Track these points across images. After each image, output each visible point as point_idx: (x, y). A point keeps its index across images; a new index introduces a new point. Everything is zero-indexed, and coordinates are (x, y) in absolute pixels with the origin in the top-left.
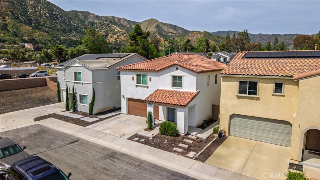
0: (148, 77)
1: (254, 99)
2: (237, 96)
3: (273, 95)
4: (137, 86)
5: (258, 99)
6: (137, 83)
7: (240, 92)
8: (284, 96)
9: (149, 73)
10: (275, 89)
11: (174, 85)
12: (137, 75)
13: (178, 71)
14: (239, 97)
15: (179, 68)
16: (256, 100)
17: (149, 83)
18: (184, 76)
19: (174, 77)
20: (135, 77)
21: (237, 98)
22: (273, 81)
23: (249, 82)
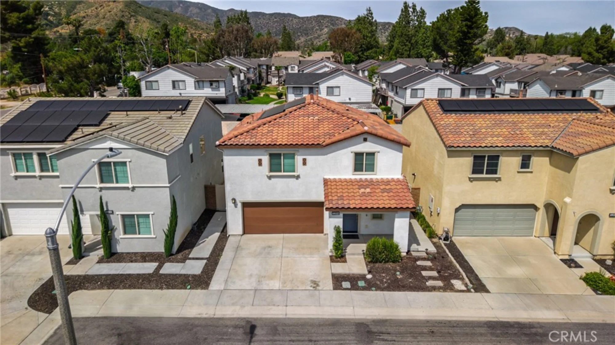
0: (299, 159)
1: (495, 180)
2: (470, 178)
3: (518, 172)
4: (270, 178)
5: (499, 179)
6: (271, 171)
7: (474, 172)
8: (531, 172)
9: (302, 151)
10: (522, 163)
11: (358, 168)
12: (271, 155)
13: (367, 144)
14: (471, 180)
15: (369, 138)
16: (497, 181)
17: (300, 169)
18: (379, 152)
19: (358, 156)
20: (266, 159)
21: (470, 180)
22: (520, 153)
23: (488, 156)
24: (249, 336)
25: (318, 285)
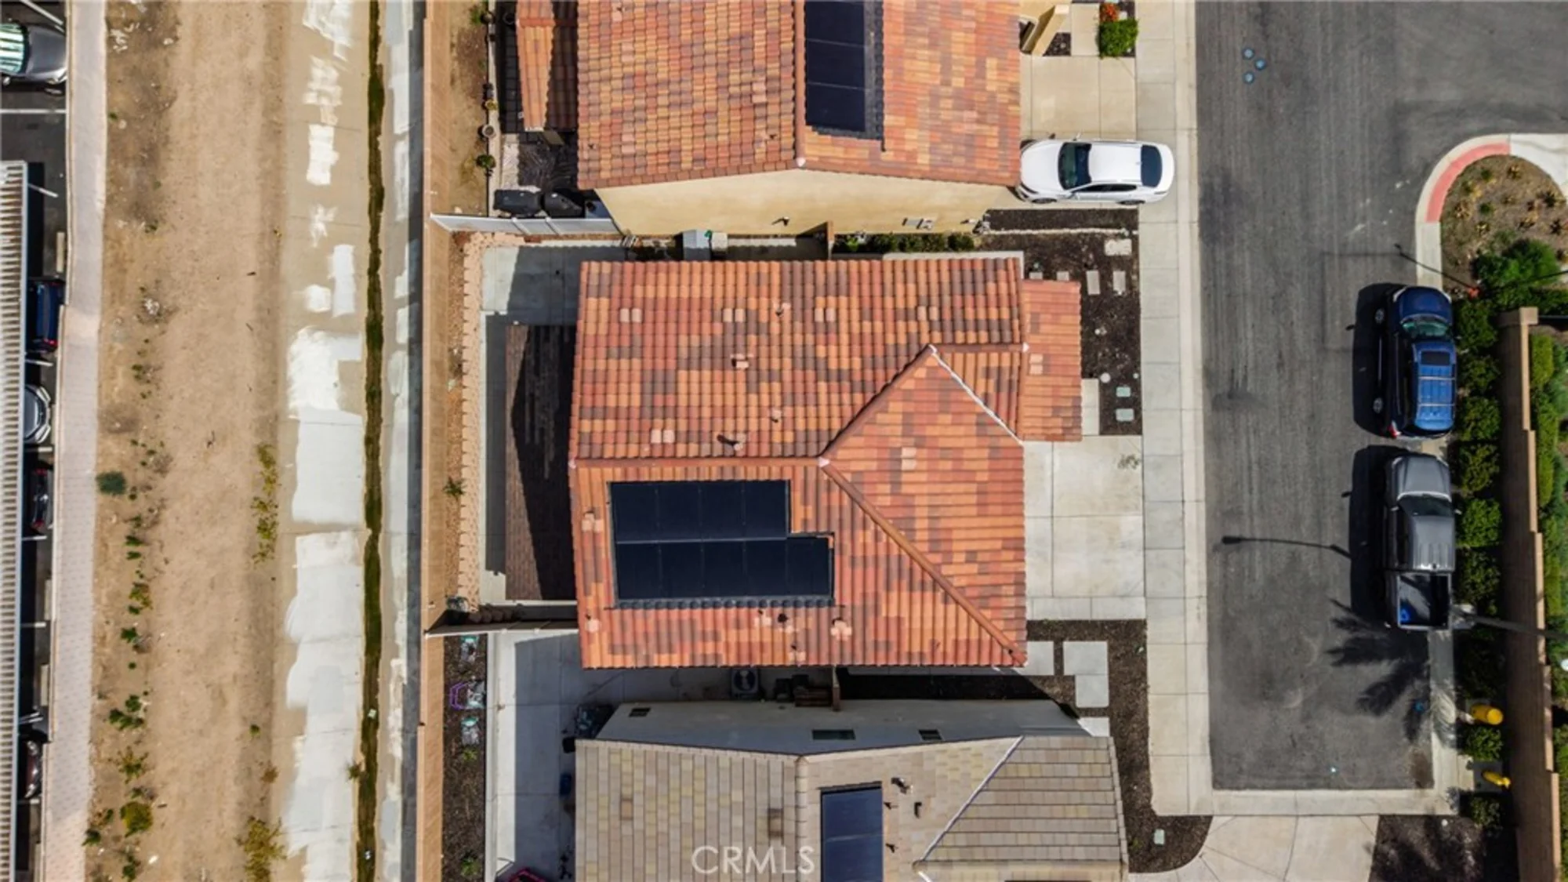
24: (1244, 544)
25: (1131, 458)
